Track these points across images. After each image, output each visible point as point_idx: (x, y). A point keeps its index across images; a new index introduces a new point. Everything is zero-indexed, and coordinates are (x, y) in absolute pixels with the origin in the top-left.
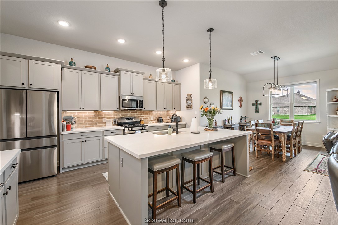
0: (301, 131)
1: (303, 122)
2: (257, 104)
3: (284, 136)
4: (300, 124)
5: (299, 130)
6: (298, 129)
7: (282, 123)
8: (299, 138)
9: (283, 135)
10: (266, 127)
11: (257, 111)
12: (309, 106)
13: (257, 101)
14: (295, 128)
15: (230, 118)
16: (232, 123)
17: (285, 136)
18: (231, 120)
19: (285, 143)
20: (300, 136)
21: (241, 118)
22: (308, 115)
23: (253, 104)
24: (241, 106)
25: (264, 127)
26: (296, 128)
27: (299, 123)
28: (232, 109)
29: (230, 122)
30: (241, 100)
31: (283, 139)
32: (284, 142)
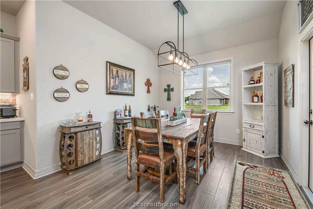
0: (213, 127)
1: (216, 113)
2: (169, 89)
3: (182, 145)
4: (211, 118)
5: (210, 127)
6: (208, 125)
7: (193, 114)
8: (211, 137)
9: (179, 143)
10: (149, 128)
11: (169, 99)
12: (220, 99)
13: (169, 86)
14: (203, 124)
15: (128, 108)
16: (130, 116)
17: (184, 144)
18: (130, 112)
19: (183, 162)
20: (212, 135)
21: (149, 108)
22: (219, 106)
23: (165, 90)
24: (148, 91)
25: (146, 127)
26: (205, 124)
27: (210, 115)
28: (134, 95)
29: (127, 114)
30: (148, 83)
31: (180, 152)
32: (181, 160)
